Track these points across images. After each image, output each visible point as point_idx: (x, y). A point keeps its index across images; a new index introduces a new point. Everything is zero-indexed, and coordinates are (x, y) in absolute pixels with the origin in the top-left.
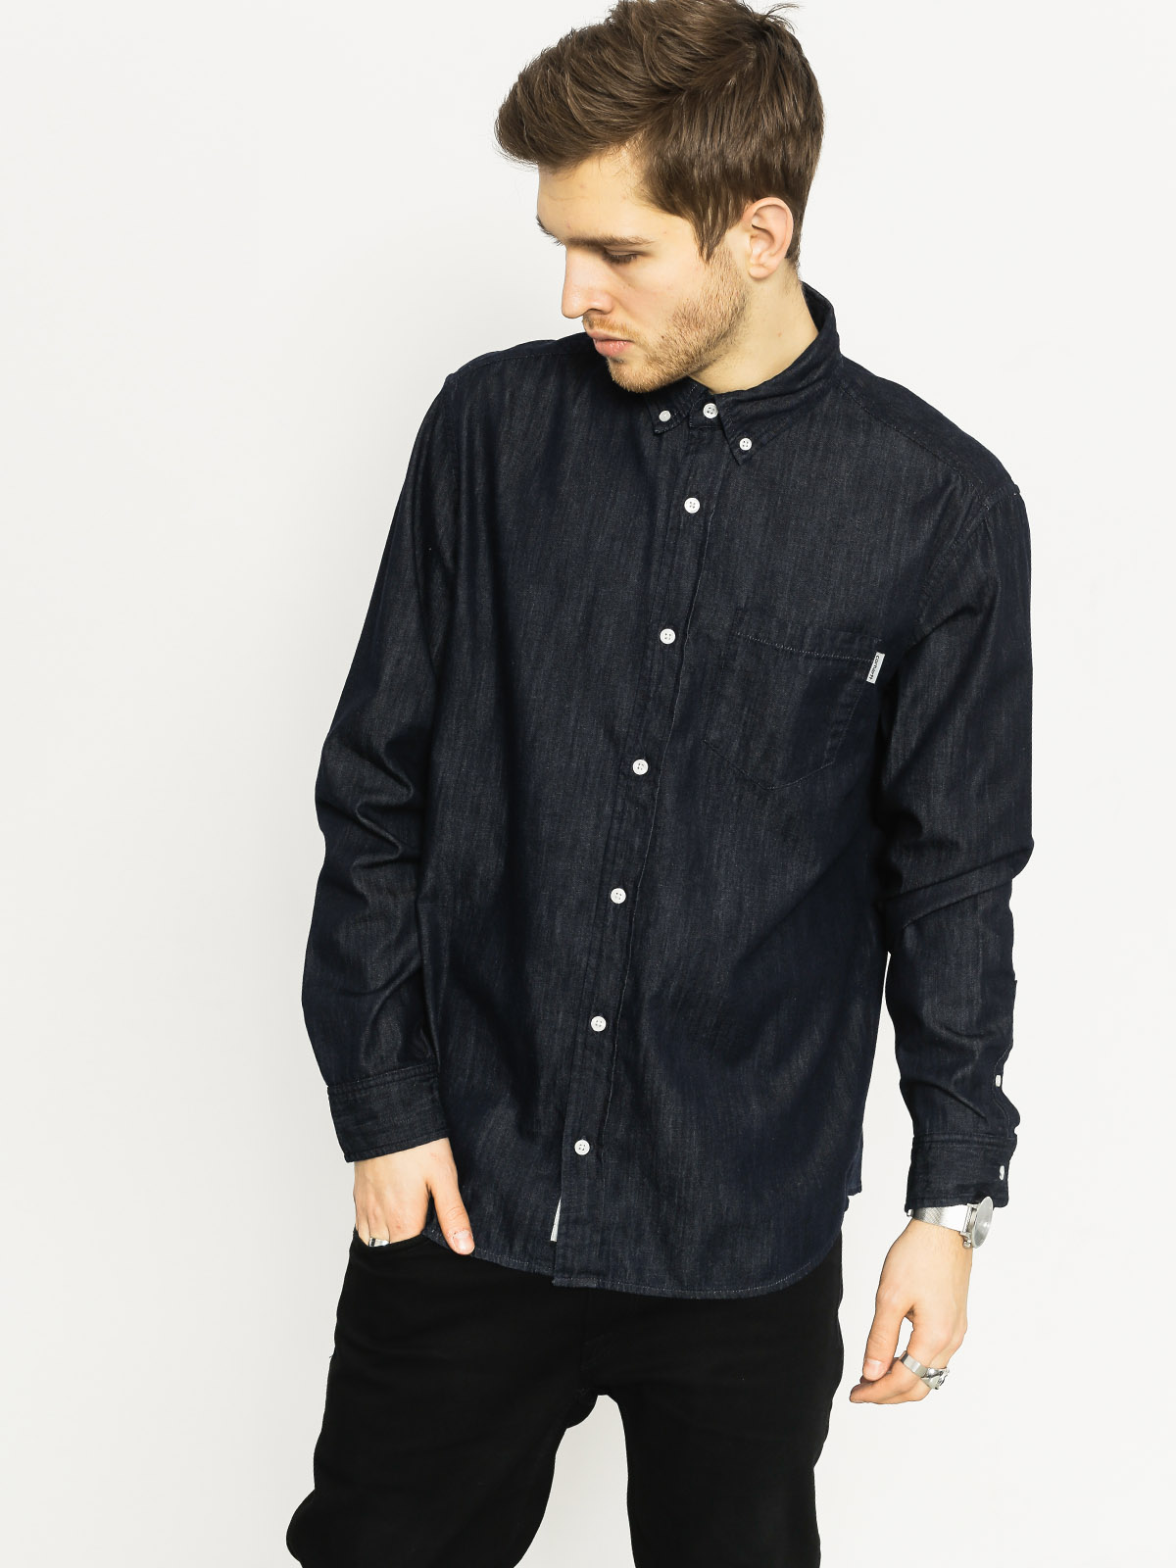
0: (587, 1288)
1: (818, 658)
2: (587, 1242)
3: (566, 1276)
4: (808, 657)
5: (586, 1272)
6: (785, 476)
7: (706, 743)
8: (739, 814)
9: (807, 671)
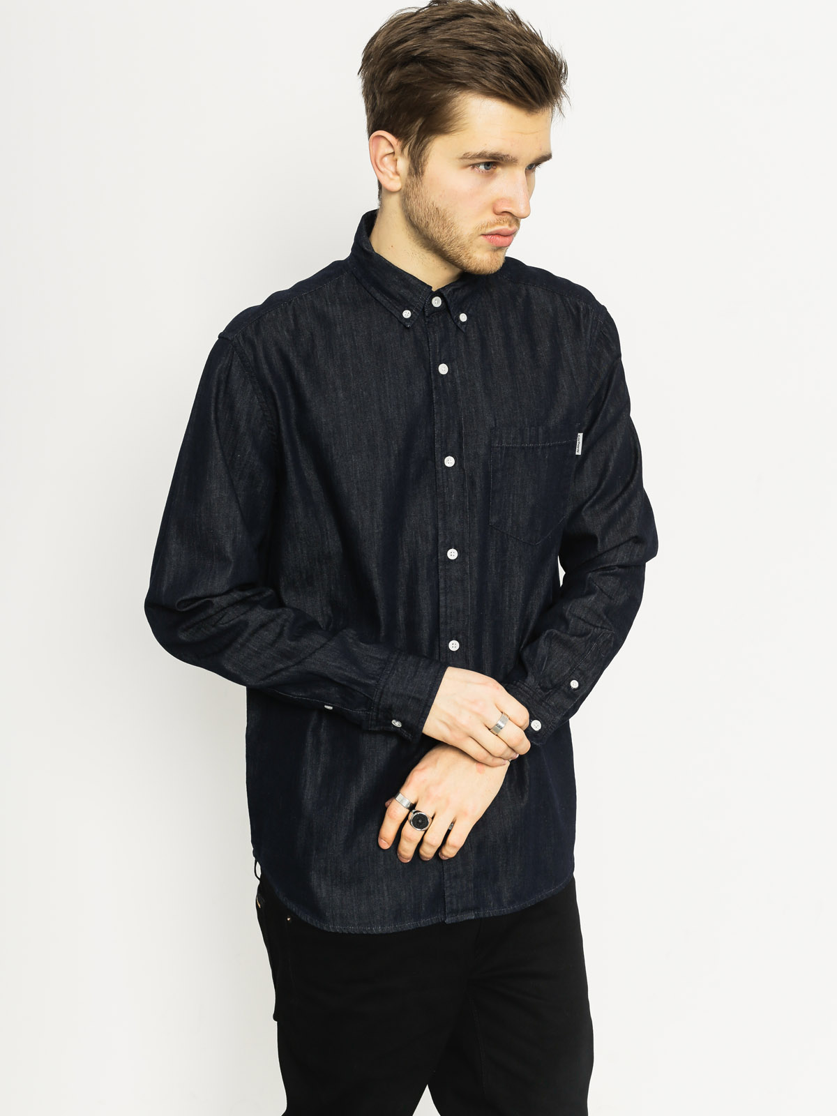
0: (469, 920)
1: (549, 446)
2: (465, 889)
3: (454, 915)
4: (544, 448)
5: (466, 910)
6: (490, 333)
7: (492, 526)
8: (521, 569)
9: (545, 457)
